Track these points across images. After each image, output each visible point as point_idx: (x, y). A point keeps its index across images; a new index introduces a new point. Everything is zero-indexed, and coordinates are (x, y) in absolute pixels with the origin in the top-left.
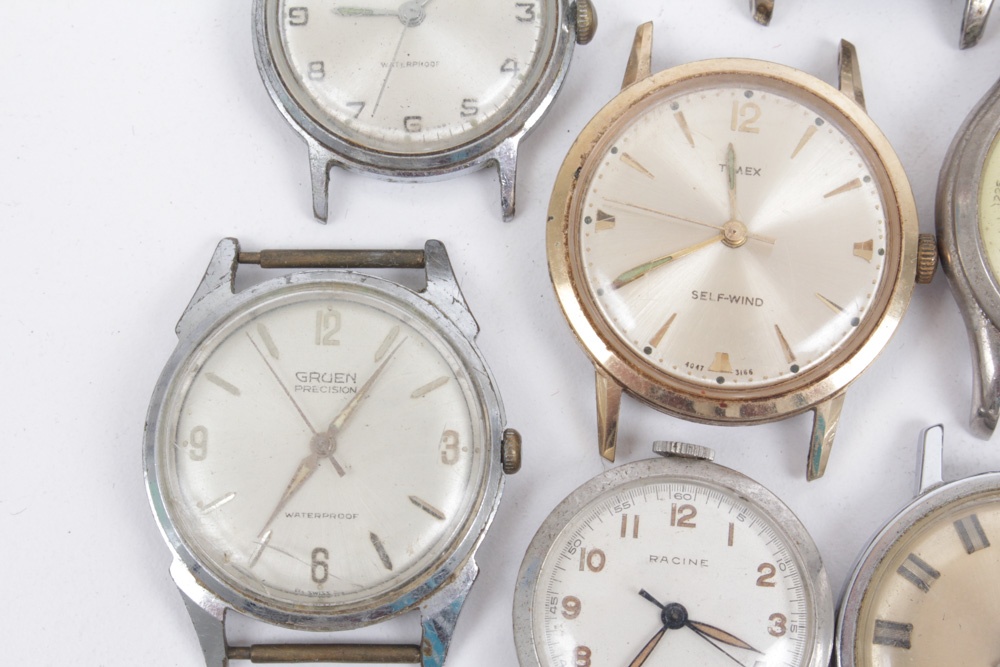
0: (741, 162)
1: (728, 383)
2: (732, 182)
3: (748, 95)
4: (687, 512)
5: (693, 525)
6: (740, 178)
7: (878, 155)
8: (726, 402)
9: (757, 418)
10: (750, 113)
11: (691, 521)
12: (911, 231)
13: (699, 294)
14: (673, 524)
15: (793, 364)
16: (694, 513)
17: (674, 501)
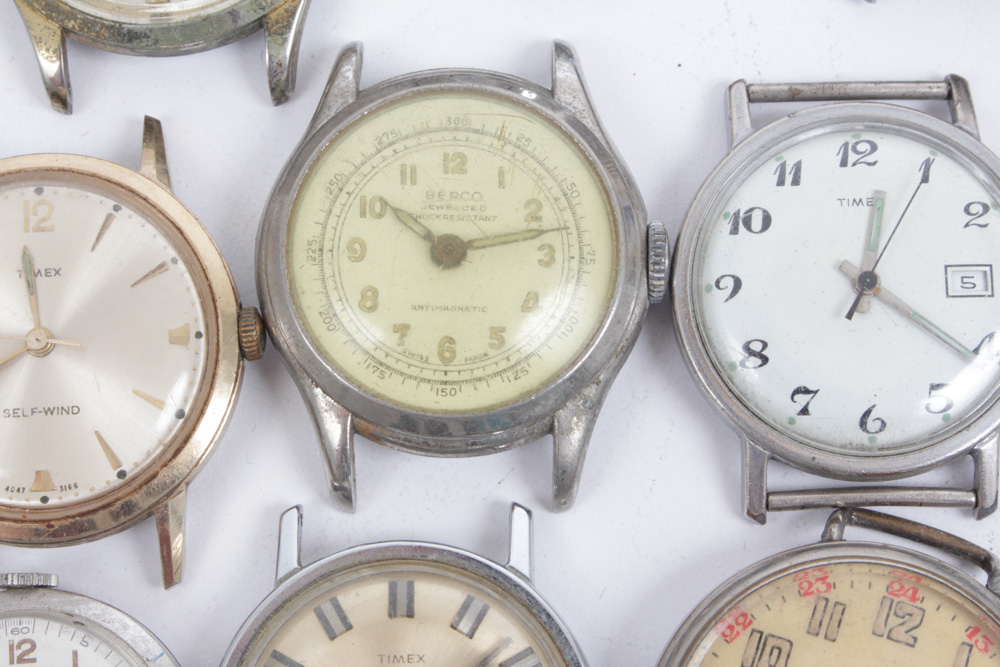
0: (39, 265)
1: (53, 501)
2: (31, 287)
3: (39, 191)
4: (26, 647)
5: (34, 660)
6: (41, 281)
7: (181, 233)
8: (52, 523)
9: (88, 533)
10: (42, 211)
11: (31, 656)
12: (227, 305)
13: (11, 412)
14: (12, 662)
15: (119, 470)
16: (34, 647)
17: (11, 637)
